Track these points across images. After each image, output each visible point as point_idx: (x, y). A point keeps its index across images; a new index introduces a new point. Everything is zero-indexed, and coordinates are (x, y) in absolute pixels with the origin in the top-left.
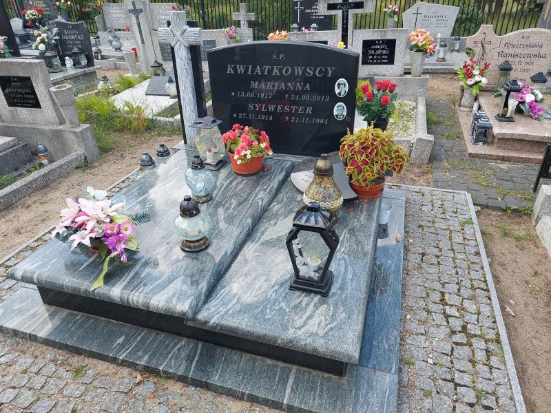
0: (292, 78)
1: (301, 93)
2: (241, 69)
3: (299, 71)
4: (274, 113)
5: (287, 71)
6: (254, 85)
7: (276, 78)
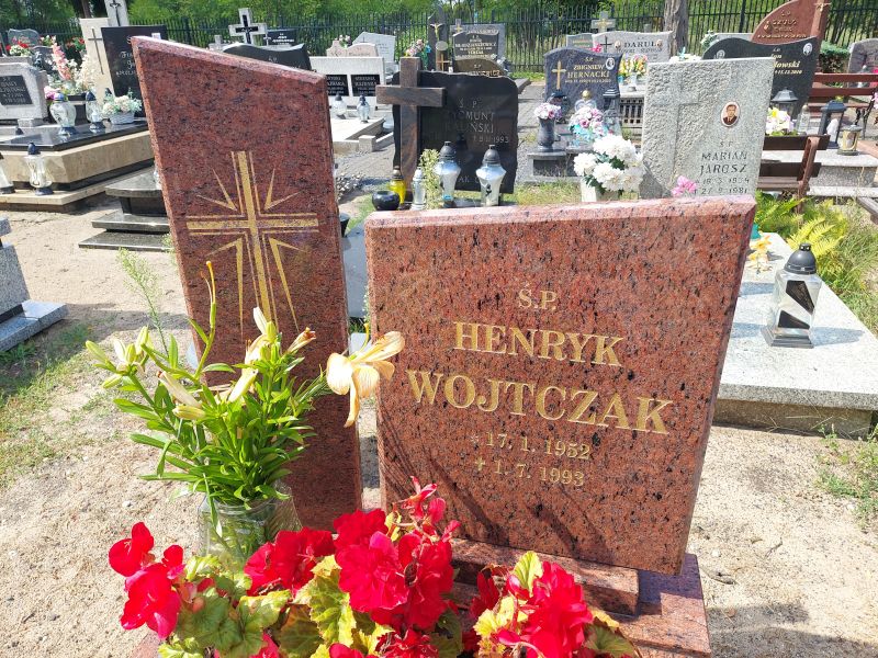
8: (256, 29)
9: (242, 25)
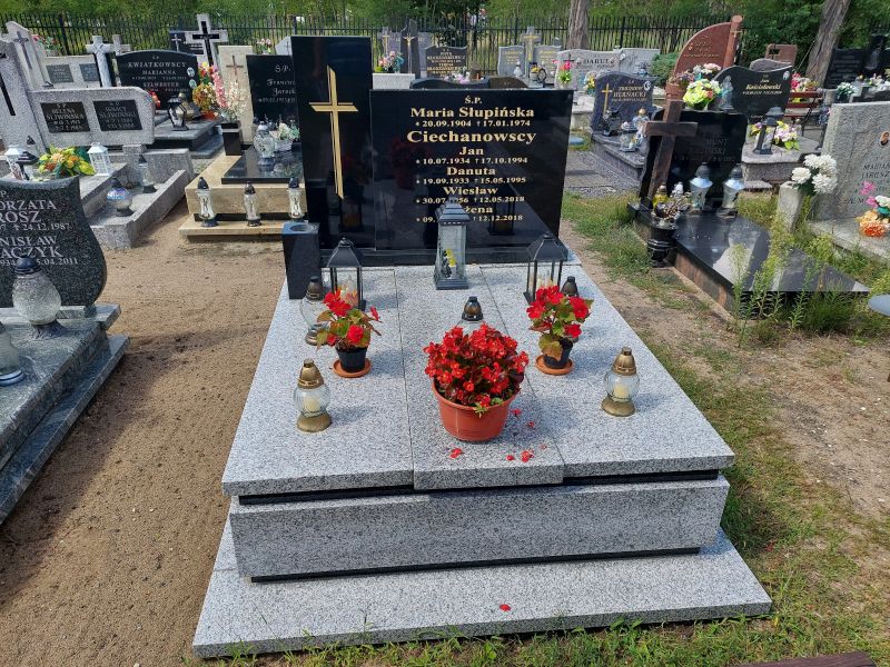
0: (165, 68)
1: (172, 76)
2: (136, 64)
3: (168, 64)
4: (159, 87)
5: (161, 65)
6: (145, 72)
7: (155, 69)
8: (217, 36)
9: (201, 32)
